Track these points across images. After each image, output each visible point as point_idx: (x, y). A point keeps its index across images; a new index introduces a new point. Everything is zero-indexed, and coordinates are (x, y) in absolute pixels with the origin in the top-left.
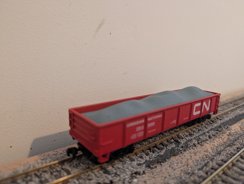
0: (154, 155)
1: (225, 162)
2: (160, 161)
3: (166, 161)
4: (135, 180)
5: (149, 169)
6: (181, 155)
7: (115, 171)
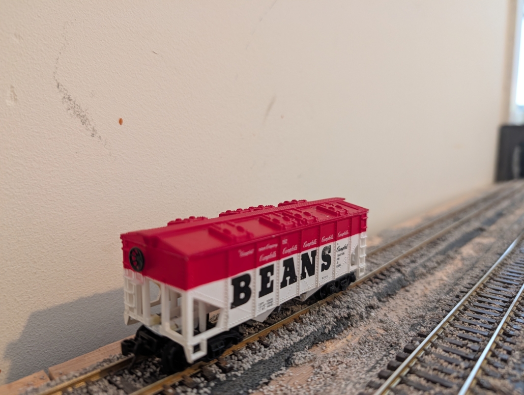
0: (380, 286)
1: (474, 285)
2: (390, 293)
3: (396, 293)
4: (373, 314)
5: (381, 303)
6: (411, 286)
7: (345, 305)
